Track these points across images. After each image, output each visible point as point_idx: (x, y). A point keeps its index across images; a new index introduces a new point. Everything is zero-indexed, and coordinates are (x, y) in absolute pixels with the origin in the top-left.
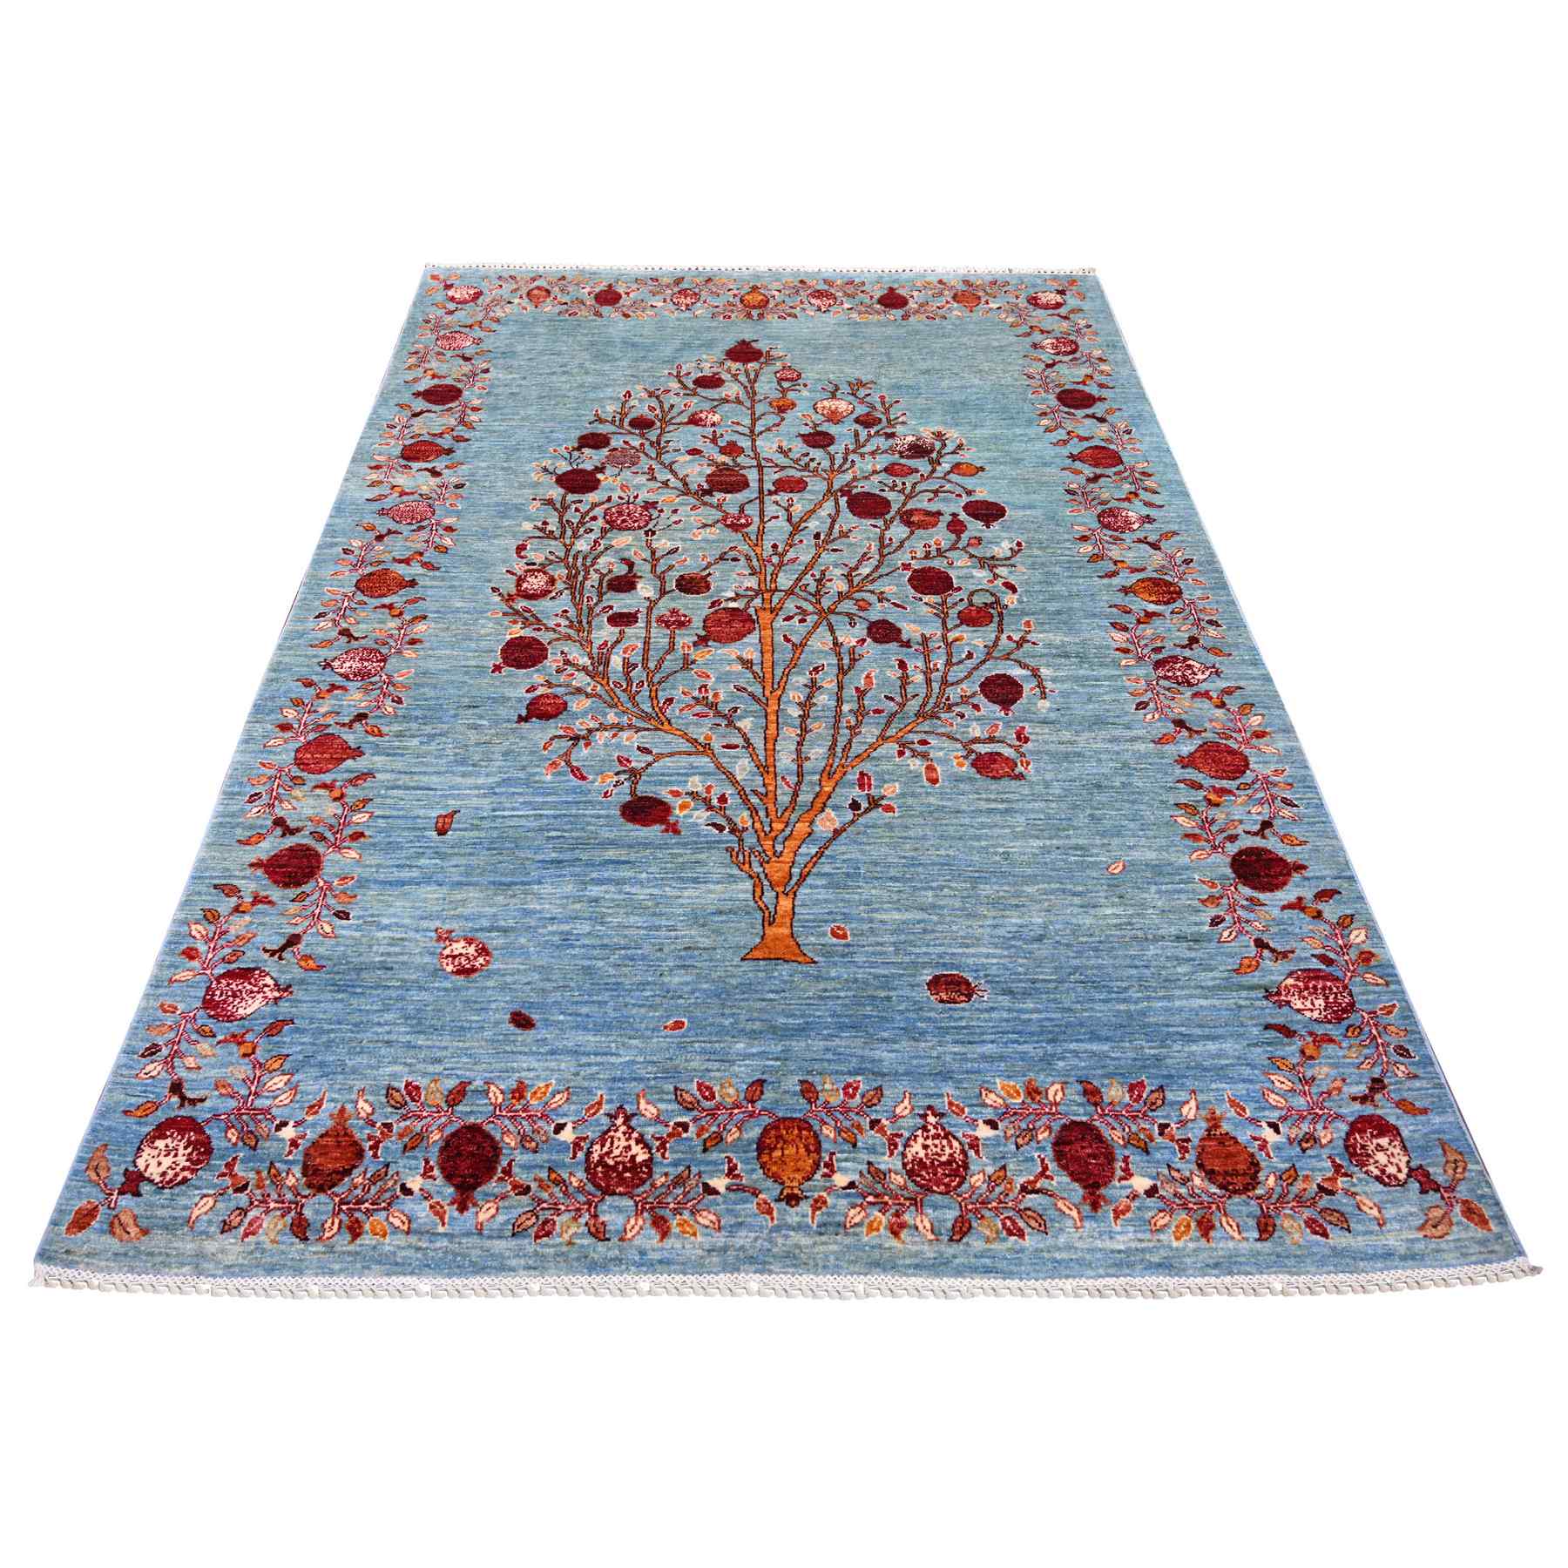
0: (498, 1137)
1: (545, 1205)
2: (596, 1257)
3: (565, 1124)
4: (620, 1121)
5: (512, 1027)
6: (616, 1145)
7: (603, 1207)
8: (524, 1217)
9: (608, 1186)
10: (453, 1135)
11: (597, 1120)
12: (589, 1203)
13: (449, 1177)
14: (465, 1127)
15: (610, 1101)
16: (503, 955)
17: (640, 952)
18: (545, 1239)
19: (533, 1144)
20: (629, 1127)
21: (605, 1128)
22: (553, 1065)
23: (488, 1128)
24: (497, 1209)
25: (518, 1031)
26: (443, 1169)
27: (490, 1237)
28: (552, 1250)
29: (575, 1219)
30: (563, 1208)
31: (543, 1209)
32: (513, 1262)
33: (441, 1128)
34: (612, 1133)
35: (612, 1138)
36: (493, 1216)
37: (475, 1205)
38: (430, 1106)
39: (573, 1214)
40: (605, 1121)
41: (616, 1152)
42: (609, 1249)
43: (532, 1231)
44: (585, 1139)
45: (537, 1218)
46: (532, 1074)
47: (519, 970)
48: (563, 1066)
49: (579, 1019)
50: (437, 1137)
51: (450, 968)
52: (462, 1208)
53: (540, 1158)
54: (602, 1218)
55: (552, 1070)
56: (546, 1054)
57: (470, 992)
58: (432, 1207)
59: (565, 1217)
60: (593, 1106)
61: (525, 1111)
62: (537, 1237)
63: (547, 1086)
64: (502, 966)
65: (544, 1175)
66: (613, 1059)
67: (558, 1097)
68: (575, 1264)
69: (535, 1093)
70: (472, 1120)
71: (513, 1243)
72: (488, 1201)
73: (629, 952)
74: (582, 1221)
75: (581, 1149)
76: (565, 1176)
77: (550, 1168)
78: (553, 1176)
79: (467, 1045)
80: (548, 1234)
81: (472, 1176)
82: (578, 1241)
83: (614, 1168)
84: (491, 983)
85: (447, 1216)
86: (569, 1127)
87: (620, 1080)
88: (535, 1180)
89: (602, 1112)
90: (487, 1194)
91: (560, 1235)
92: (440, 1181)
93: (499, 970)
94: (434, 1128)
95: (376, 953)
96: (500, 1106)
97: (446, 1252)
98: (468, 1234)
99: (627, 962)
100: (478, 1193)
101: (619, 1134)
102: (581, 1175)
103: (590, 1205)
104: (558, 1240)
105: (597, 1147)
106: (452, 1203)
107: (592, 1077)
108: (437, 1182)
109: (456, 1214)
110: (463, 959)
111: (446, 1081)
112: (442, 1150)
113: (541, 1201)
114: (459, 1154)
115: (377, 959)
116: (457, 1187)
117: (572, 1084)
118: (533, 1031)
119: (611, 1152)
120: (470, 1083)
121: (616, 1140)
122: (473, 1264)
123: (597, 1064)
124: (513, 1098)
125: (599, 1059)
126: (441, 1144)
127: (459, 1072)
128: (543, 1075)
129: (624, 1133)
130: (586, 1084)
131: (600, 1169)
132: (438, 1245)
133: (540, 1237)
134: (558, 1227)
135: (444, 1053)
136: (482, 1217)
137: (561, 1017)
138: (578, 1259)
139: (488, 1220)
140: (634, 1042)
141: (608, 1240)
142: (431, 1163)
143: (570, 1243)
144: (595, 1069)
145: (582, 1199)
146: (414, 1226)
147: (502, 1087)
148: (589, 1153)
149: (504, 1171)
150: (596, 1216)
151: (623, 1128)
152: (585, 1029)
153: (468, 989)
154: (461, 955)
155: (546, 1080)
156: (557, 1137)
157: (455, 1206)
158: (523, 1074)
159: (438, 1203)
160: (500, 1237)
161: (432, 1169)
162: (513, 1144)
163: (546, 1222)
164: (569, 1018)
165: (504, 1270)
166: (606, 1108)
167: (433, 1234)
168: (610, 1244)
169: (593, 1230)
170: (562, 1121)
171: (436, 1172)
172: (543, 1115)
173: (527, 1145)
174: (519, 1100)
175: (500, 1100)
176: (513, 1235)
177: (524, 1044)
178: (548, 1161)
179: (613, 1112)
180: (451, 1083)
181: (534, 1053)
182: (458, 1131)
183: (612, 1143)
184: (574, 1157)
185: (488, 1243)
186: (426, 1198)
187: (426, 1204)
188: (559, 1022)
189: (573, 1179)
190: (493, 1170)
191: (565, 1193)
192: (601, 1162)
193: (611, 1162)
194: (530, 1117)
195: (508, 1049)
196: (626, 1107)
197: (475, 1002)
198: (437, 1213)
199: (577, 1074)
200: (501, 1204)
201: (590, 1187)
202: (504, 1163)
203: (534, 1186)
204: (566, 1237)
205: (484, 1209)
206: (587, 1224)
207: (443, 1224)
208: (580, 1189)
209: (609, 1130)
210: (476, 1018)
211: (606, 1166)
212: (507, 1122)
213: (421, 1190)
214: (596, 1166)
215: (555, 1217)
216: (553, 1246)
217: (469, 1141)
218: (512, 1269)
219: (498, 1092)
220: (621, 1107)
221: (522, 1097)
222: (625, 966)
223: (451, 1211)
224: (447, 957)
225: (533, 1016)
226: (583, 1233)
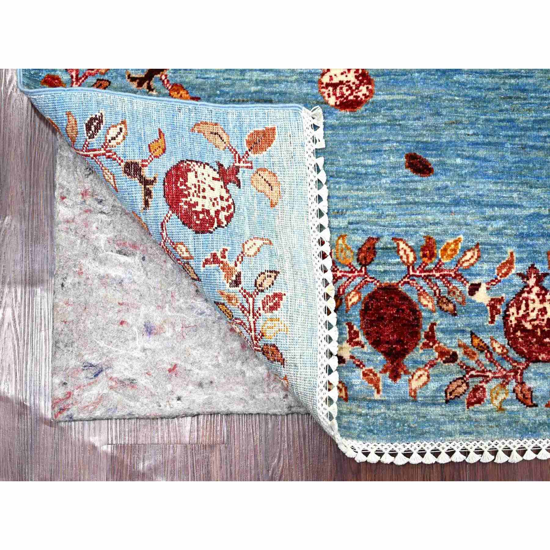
0: (414, 297)
1: (473, 373)
2: (526, 422)
3: (479, 285)
4: (532, 282)
5: (408, 171)
6: (531, 306)
7: (528, 374)
8: (455, 385)
9: (530, 352)
10: (372, 296)
11: (509, 281)
12: (515, 370)
13: (376, 344)
14: (380, 288)
15: (520, 260)
16: (387, 83)
17: (531, 81)
18: (477, 406)
19: (451, 306)
20: (542, 288)
21: (518, 289)
22: (458, 217)
23: (403, 288)
24: (428, 377)
25: (417, 178)
26: (368, 335)
27: (424, 404)
28: (483, 416)
29: (503, 386)
30: (490, 375)
31: (472, 376)
32: (449, 427)
33: (358, 290)
34: (525, 295)
35: (527, 299)
36: (425, 384)
37: (406, 373)
38: (344, 265)
39: (501, 380)
40: (518, 281)
41: (533, 315)
42: (537, 415)
43: (465, 398)
44: (500, 301)
45: (467, 385)
46: (439, 229)
47: (406, 103)
48: (469, 219)
49: (477, 163)
50: (355, 299)
51: (332, 101)
52: (395, 376)
53: (461, 322)
54: (528, 385)
55: (459, 224)
56: (449, 205)
57: (360, 130)
58: (365, 374)
59: (494, 384)
60: (504, 265)
61: (438, 270)
62: (470, 404)
63: (456, 242)
64: (387, 97)
65: (467, 341)
66: (517, 212)
67: (469, 254)
68: (507, 428)
69: (445, 250)
70: (386, 280)
71: (447, 409)
72: (419, 369)
73: (520, 81)
74: (510, 387)
75: (498, 312)
76: (487, 341)
77: (472, 333)
78: (476, 341)
79: (366, 194)
80: (480, 401)
81: (398, 342)
82: (508, 407)
83: (532, 333)
84: (378, 119)
85: (381, 384)
86: (483, 287)
87: (528, 236)
88: (460, 346)
89: (513, 271)
90: (415, 362)
91: (491, 402)
92: (368, 348)
93: (386, 101)
94: (350, 289)
95: (250, 81)
96: (413, 264)
97: (385, 418)
98: (404, 401)
99: (519, 94)
100: (408, 360)
101: (533, 296)
102: (502, 340)
103: (516, 373)
104: (489, 407)
105: (513, 310)
106: (384, 371)
107: (499, 233)
108: (365, 349)
109: (389, 381)
110: (345, 88)
111: (354, 237)
112: (364, 313)
113: (468, 369)
114: (381, 318)
115: (253, 89)
116: (385, 354)
117: (481, 240)
118: (432, 178)
119: (528, 314)
120: (378, 239)
121: (530, 302)
122: (412, 430)
123: (505, 218)
124: (424, 256)
125: (504, 211)
126: (360, 306)
127: (365, 227)
128: (451, 229)
129: (538, 295)
130: (494, 239)
131: (519, 333)
132: (377, 411)
133: (472, 404)
134: (487, 394)
135: (345, 204)
136: (415, 384)
137: (459, 161)
138: (509, 424)
139: (421, 387)
140: (536, 192)
141: (536, 405)
142: (355, 328)
143: (501, 409)
144: (500, 224)
145: (508, 366)
146: (350, 393)
147: (411, 244)
148: (506, 317)
149: (427, 337)
150: (522, 383)
151: (536, 289)
152: (485, 176)
153: (356, 126)
154: (341, 83)
155: (454, 235)
156: (473, 298)
157: (388, 374)
158: (430, 228)
159: (371, 371)
160: (434, 404)
161: (356, 334)
162: (430, 306)
163: (476, 389)
164: (467, 162)
165: (441, 435)
166: (518, 267)
167: (370, 401)
168: (537, 409)
169: (520, 396)
170: (476, 282)
171: (362, 338)
172: (457, 275)
173: (444, 306)
174: (430, 258)
175: (411, 259)
176: (447, 402)
177: (425, 193)
178: (468, 325)
179: (524, 272)
180: (359, 239)
181: (437, 204)
182: (374, 293)
183: (527, 306)
184: (492, 321)
185: (423, 410)
186: (358, 366)
187: (359, 372)
188: (457, 166)
189: (496, 345)
190: (415, 335)
191: (491, 360)
192: (519, 326)
193: (529, 326)
194: (444, 276)
195: (410, 198)
196: (537, 266)
197: (367, 142)
198: (371, 381)
199: (484, 229)
200: (431, 371)
201: (512, 354)
202: (426, 327)
203: (460, 352)
204: (497, 403)
205: (416, 377)
206: (514, 391)
207: (378, 392)
208: (505, 357)
209: (522, 292)
210: (370, 162)
211: (524, 330)
212: (422, 283)
213: (352, 357)
214: (515, 331)
215: (485, 386)
216: (485, 412)
217: (388, 305)
218: (450, 434)
219: (408, 250)
220: (532, 267)
221: (432, 255)
222: (518, 98)
223: (385, 379)
224: (328, 85)
225: (429, 159)
226: (511, 400)
